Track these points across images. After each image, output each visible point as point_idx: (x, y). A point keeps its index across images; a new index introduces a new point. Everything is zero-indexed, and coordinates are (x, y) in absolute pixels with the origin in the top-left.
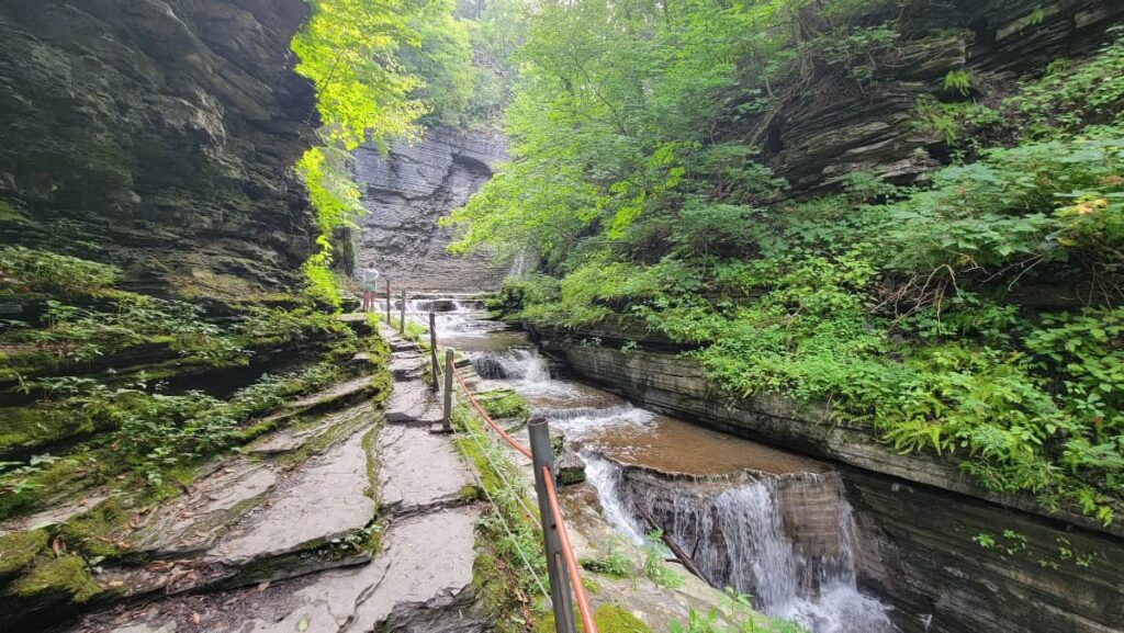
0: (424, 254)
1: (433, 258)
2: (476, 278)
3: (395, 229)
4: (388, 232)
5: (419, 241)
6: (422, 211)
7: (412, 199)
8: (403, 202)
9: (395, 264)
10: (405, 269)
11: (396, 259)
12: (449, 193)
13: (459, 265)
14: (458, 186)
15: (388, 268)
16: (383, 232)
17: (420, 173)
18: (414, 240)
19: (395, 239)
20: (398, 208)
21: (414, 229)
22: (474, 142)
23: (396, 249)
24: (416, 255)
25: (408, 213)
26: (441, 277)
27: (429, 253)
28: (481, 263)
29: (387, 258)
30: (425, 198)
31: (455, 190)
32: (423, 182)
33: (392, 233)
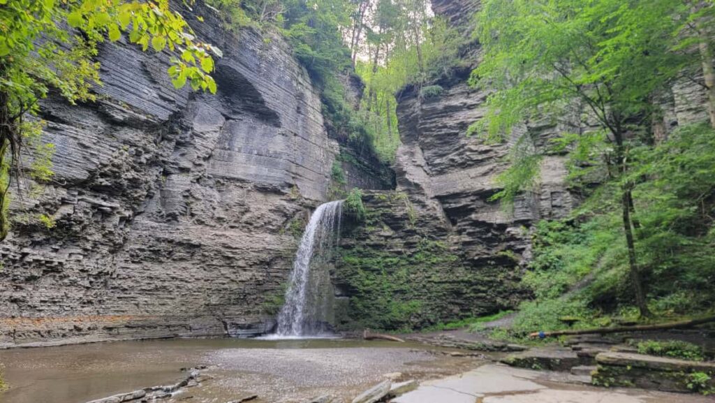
0: (116, 249)
1: (135, 258)
2: (214, 300)
3: (72, 184)
4: (50, 190)
5: (116, 219)
6: (138, 154)
7: (123, 124)
8: (101, 125)
9: (52, 269)
10: (73, 283)
11: (57, 259)
12: (186, 129)
13: (185, 275)
14: (203, 120)
15: (31, 279)
16: (39, 189)
17: (146, 72)
18: (106, 215)
19: (66, 210)
20: (87, 137)
21: (113, 191)
22: (242, 46)
23: (65, 232)
24: (105, 250)
25: (107, 153)
26: (142, 299)
27: (129, 247)
28: (225, 271)
29: (35, 254)
30: (149, 127)
31: (198, 127)
32: (149, 92)
33: (63, 193)
